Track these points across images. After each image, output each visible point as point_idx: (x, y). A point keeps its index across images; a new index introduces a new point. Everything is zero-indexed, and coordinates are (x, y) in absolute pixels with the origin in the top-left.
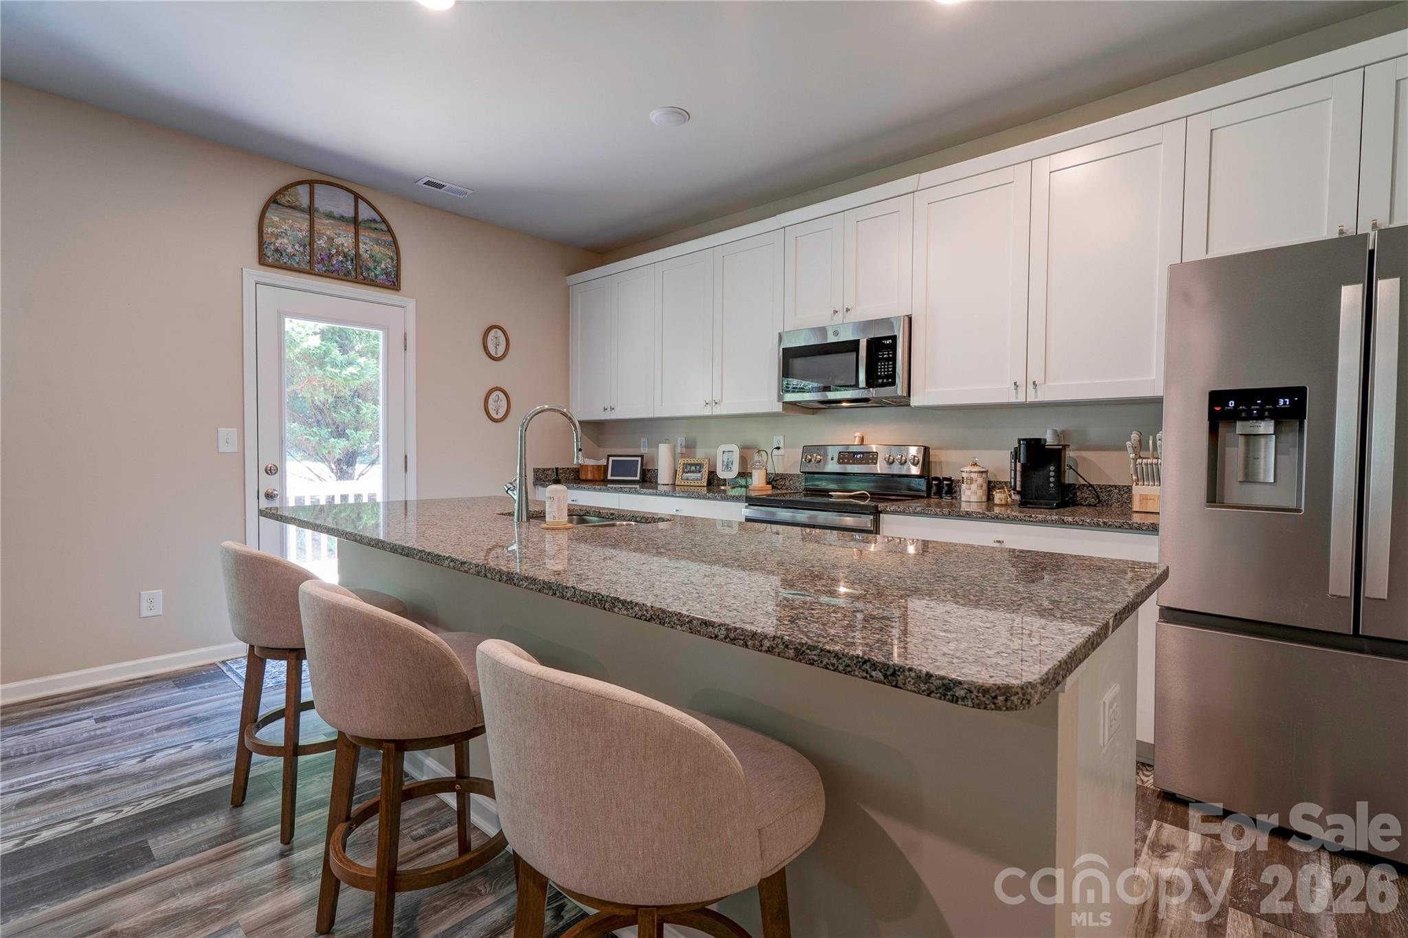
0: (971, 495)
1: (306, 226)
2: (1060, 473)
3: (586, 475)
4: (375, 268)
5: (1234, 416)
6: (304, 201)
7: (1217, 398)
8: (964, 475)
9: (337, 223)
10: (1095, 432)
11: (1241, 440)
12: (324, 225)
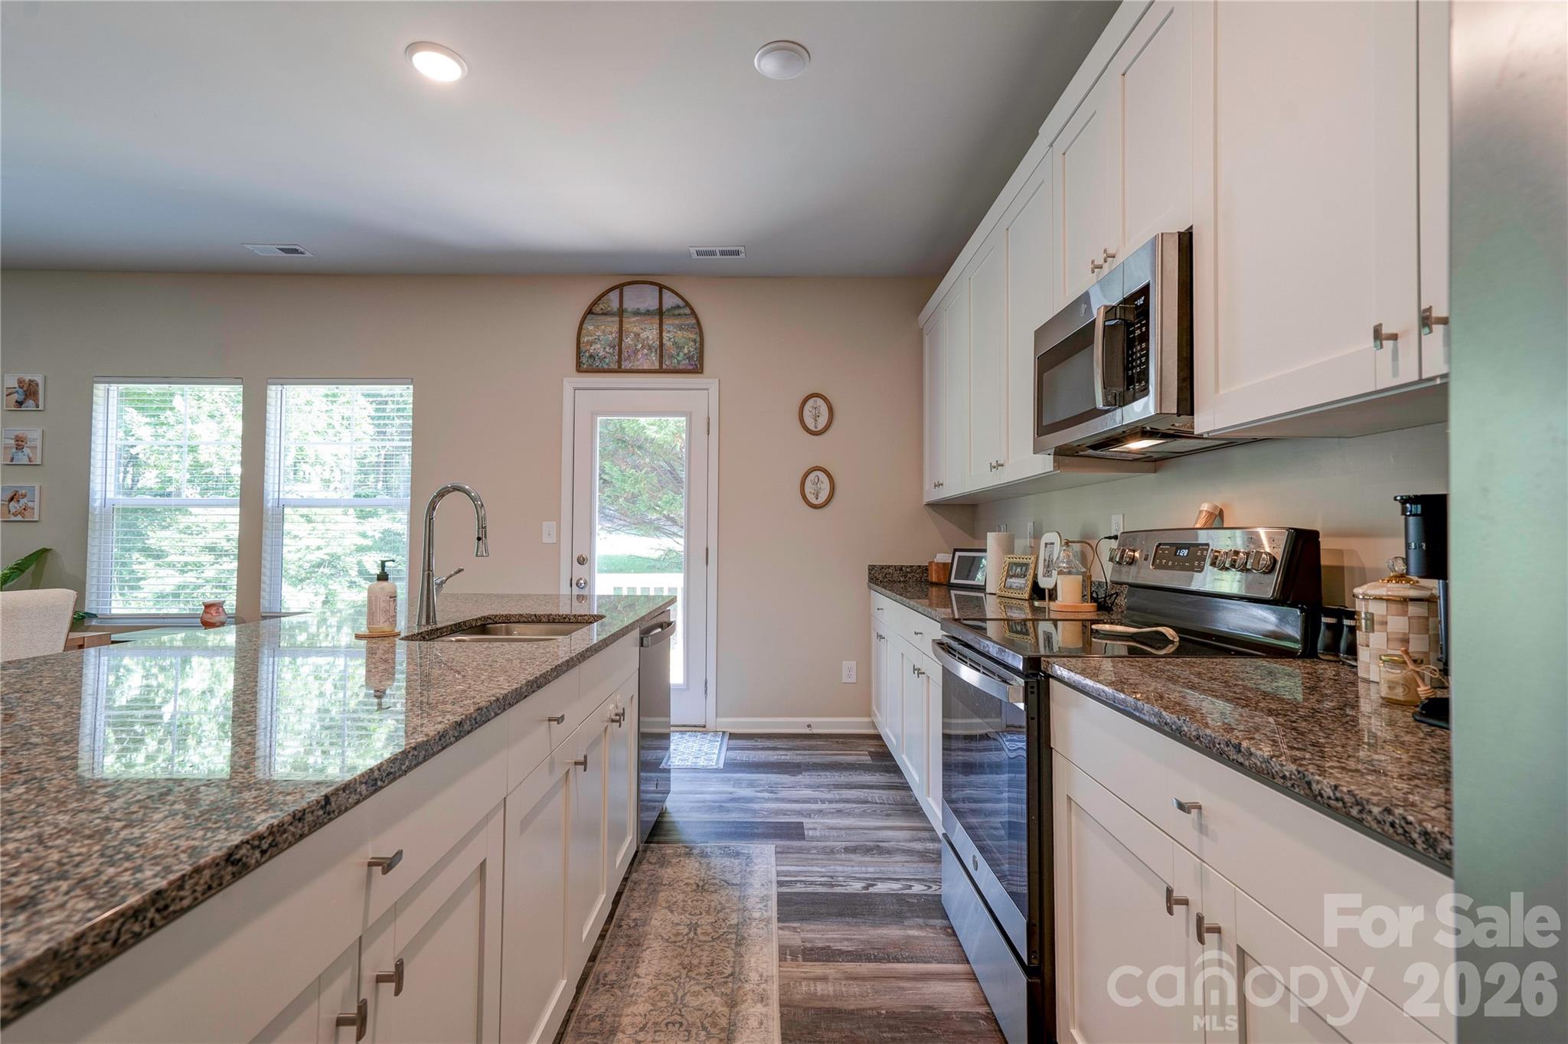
1: (615, 328)
3: (932, 575)
4: (678, 355)
6: (615, 305)
9: (644, 318)
12: (632, 323)
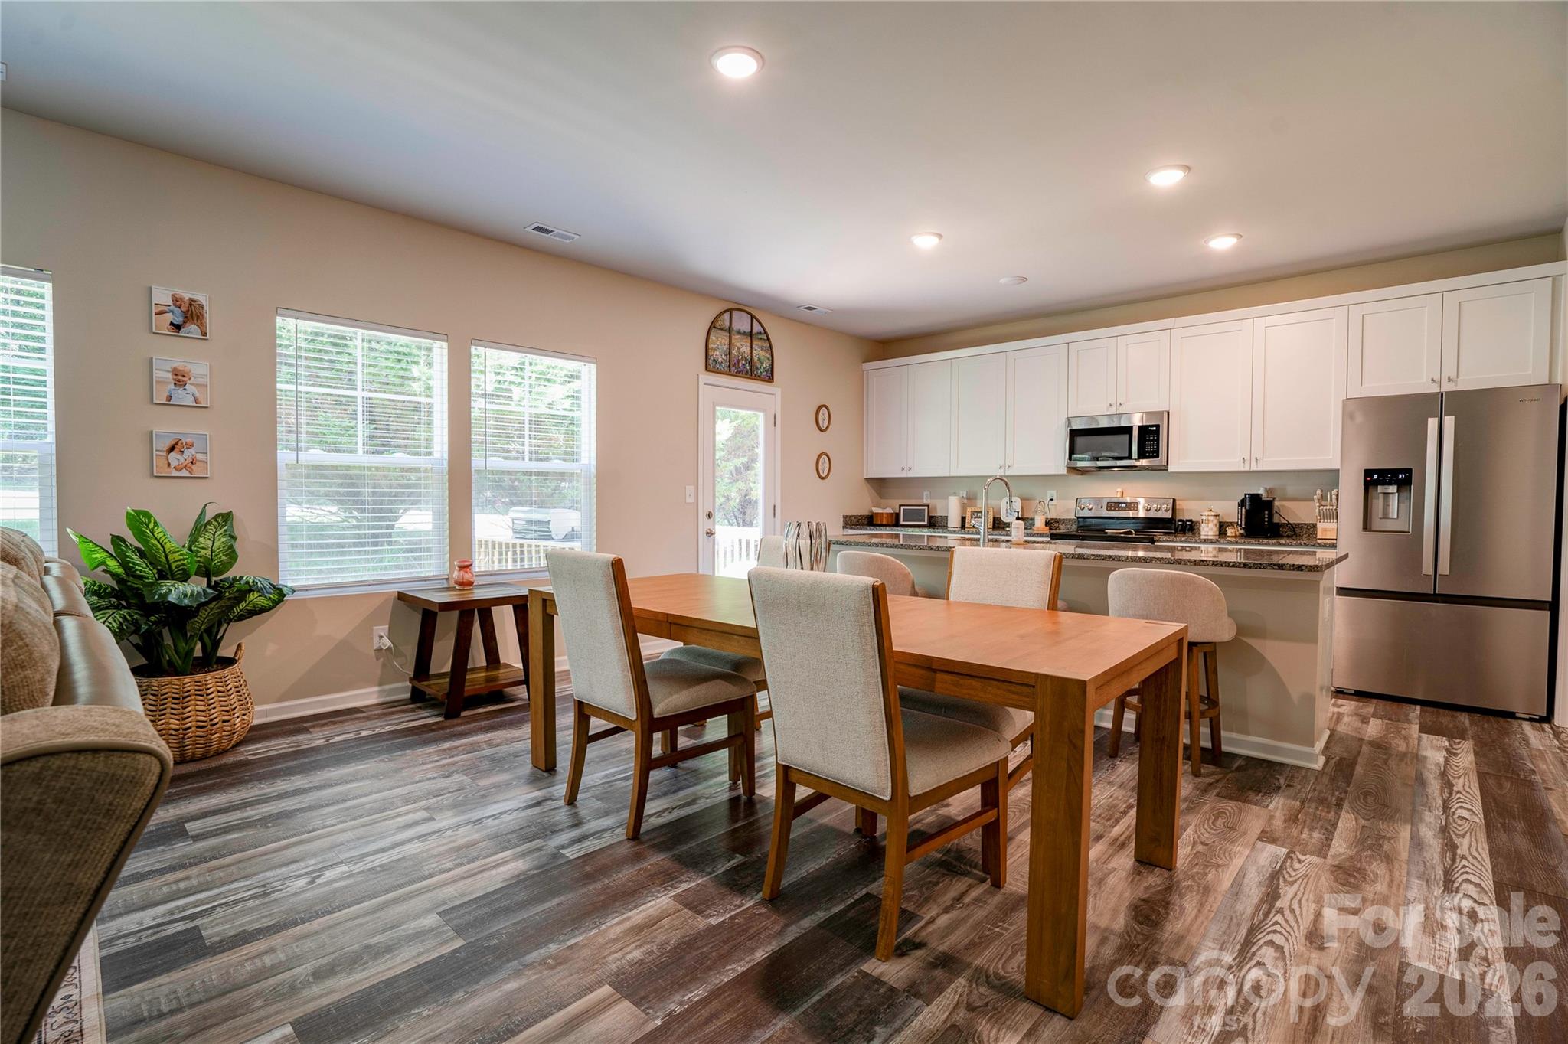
0: (1208, 530)
1: (727, 341)
2: (1271, 516)
3: (882, 520)
4: (761, 368)
5: (1376, 483)
6: (727, 324)
7: (1368, 473)
8: (1204, 518)
9: (743, 337)
10: (1292, 489)
11: (1381, 496)
12: (736, 339)
